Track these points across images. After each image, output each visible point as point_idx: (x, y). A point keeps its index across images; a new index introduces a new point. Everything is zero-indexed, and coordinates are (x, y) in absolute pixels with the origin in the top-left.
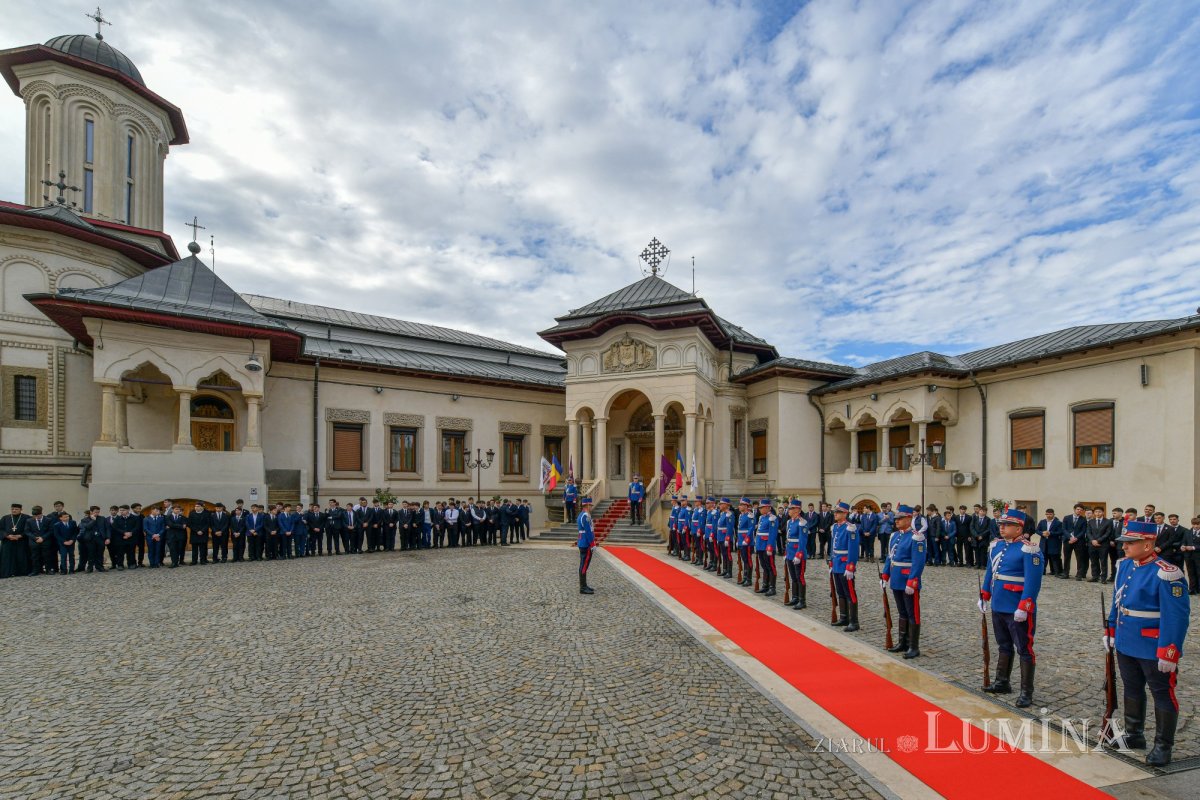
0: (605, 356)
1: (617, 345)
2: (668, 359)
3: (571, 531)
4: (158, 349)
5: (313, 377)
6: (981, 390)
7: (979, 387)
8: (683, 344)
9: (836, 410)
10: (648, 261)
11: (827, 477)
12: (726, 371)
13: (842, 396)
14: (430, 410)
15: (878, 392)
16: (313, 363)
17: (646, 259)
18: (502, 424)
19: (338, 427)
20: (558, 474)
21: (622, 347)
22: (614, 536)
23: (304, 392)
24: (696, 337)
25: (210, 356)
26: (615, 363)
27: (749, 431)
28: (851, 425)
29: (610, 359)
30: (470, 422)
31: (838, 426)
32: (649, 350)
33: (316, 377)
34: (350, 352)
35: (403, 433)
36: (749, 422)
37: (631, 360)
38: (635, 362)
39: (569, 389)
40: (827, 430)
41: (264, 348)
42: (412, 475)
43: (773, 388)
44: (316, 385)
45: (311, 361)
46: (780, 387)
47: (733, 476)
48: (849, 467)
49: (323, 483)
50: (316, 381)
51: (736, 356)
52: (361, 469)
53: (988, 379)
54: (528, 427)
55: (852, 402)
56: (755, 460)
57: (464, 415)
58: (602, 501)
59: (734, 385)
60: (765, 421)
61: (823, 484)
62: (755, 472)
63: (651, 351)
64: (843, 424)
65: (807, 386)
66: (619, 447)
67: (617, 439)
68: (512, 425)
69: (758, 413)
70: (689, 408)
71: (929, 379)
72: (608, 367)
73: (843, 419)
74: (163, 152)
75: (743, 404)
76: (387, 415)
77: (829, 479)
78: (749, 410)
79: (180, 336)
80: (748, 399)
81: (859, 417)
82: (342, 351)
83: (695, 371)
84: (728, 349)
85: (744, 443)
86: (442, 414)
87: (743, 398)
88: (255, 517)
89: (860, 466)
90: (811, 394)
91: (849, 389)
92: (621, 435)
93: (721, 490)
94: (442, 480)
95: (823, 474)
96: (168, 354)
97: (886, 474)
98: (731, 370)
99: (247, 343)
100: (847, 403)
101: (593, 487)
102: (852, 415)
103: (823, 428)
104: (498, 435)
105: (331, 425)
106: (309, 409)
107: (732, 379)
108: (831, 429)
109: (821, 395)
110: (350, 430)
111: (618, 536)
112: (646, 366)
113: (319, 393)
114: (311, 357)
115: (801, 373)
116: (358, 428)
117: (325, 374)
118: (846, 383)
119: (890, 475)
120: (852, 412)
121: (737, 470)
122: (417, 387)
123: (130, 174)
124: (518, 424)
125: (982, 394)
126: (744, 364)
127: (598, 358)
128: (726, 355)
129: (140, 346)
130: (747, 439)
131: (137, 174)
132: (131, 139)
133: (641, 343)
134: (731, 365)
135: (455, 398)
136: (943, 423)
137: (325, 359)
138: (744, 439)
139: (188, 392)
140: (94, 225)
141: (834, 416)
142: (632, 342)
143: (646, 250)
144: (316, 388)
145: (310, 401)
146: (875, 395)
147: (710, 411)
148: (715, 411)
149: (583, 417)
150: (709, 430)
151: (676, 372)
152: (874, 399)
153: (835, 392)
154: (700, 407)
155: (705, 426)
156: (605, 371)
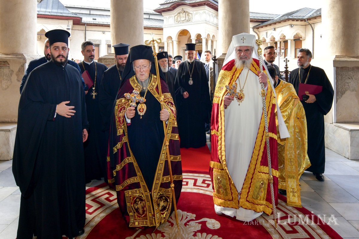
0: (176, 17)
1: (180, 13)
2: (197, 18)
6: (311, 26)
7: (310, 25)
8: (201, 12)
9: (263, 34)
13: (265, 28)
16: (85, 25)
23: (82, 34)
24: (205, 9)
26: (179, 20)
28: (268, 40)
33: (86, 29)
38: (185, 19)
39: (164, 29)
41: (71, 22)
44: (85, 32)
45: (84, 24)
50: (85, 30)
53: (314, 22)
55: (268, 31)
63: (191, 15)
64: (266, 40)
65: (252, 25)
70: (204, 37)
71: (291, 22)
72: (177, 21)
73: (265, 38)
79: (50, 21)
81: (270, 37)
83: (205, 22)
90: (254, 28)
91: (267, 26)
96: (47, 26)
99: (67, 21)
100: (266, 31)
102: (268, 36)
109: (258, 28)
112: (189, 21)
114: (84, 23)
116: (98, 46)
117: (88, 28)
125: (312, 28)
127: (173, 18)
129: (41, 24)
133: (187, 12)
136: (301, 39)
137: (88, 23)
141: (262, 37)
142: (184, 12)
144: (85, 33)
145: (84, 37)
146: (274, 28)
147: (214, 36)
148: (216, 36)
149: (169, 40)
150: (215, 43)
151: (199, 23)
152: (274, 30)
153: (262, 27)
154: (208, 35)
155: (212, 42)
156: (176, 23)
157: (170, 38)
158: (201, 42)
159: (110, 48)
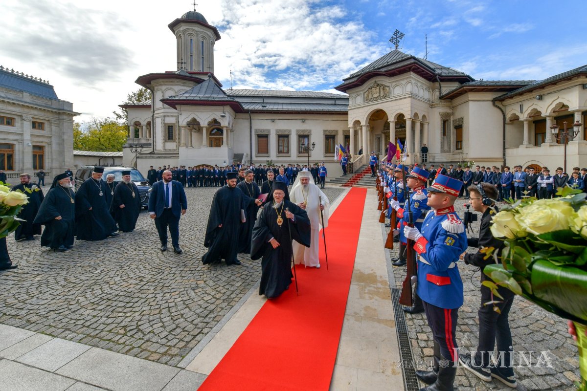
0: (366, 94)
1: (371, 88)
2: (397, 91)
3: (343, 179)
4: (197, 113)
5: (249, 117)
8: (403, 82)
9: (513, 108)
10: (393, 42)
11: (507, 151)
12: (437, 94)
13: (516, 99)
14: (293, 127)
15: (542, 94)
17: (392, 42)
18: (325, 131)
19: (259, 136)
20: (342, 153)
21: (373, 89)
22: (361, 182)
23: (247, 123)
24: (410, 77)
25: (211, 113)
26: (370, 97)
27: (453, 125)
28: (523, 117)
29: (368, 95)
30: (310, 131)
31: (515, 119)
32: (386, 88)
34: (265, 106)
35: (283, 137)
36: (453, 121)
37: (378, 95)
38: (379, 96)
39: (350, 112)
40: (507, 121)
41: (229, 109)
42: (287, 155)
43: (466, 100)
44: (251, 121)
45: (247, 112)
46: (470, 98)
47: (443, 151)
48: (522, 143)
49: (254, 158)
50: (250, 119)
51: (443, 84)
52: (268, 153)
54: (337, 131)
55: (523, 103)
56: (457, 142)
57: (308, 128)
58: (364, 165)
59: (442, 101)
60: (462, 119)
61: (504, 155)
62: (457, 149)
63: (387, 88)
64: (518, 117)
65: (491, 96)
66: (379, 138)
67: (378, 135)
68: (329, 131)
69: (458, 115)
70: (408, 116)
71: (582, 80)
72: (367, 100)
73: (518, 114)
74: (213, 44)
75: (449, 111)
76: (277, 131)
77: (508, 151)
78: (453, 114)
79: (202, 108)
80: (453, 108)
81: (529, 111)
82: (262, 106)
83: (410, 95)
84: (437, 81)
85: (450, 133)
86: (298, 128)
87: (450, 107)
88: (217, 171)
89: (530, 143)
90: (494, 101)
91: (521, 94)
92: (380, 133)
93: (434, 159)
94: (299, 156)
95: (504, 149)
96: (199, 114)
97: (548, 147)
98: (440, 92)
99: (221, 108)
100: (520, 103)
101: (359, 158)
102: (524, 111)
103: (504, 121)
104: (323, 136)
105: (256, 136)
106: (249, 130)
107: (441, 98)
108: (510, 121)
109: (502, 100)
110: (263, 137)
111: (363, 182)
112: (385, 96)
113: (252, 124)
114: (247, 110)
115: (485, 89)
116: (266, 136)
117: (253, 116)
118: (520, 90)
119: (552, 148)
120: (524, 109)
121: (446, 148)
122: (287, 118)
123: (203, 55)
124: (332, 131)
126: (448, 88)
127: (362, 96)
128: (437, 84)
129: (191, 113)
130: (452, 131)
131: (205, 54)
132: (203, 42)
133: (382, 85)
134: (440, 89)
135: (304, 121)
137: (253, 110)
138: (450, 130)
139: (205, 127)
140: (190, 74)
141: (512, 113)
142: (378, 85)
143: (392, 37)
145: (249, 127)
146: (539, 96)
147: (424, 117)
148: (429, 116)
149: (356, 125)
150: (426, 126)
151: (400, 98)
152: (539, 99)
153: (511, 97)
154: (416, 115)
155: (422, 125)
156: (365, 102)
157: (357, 123)
158: (405, 127)
159: (283, 141)
